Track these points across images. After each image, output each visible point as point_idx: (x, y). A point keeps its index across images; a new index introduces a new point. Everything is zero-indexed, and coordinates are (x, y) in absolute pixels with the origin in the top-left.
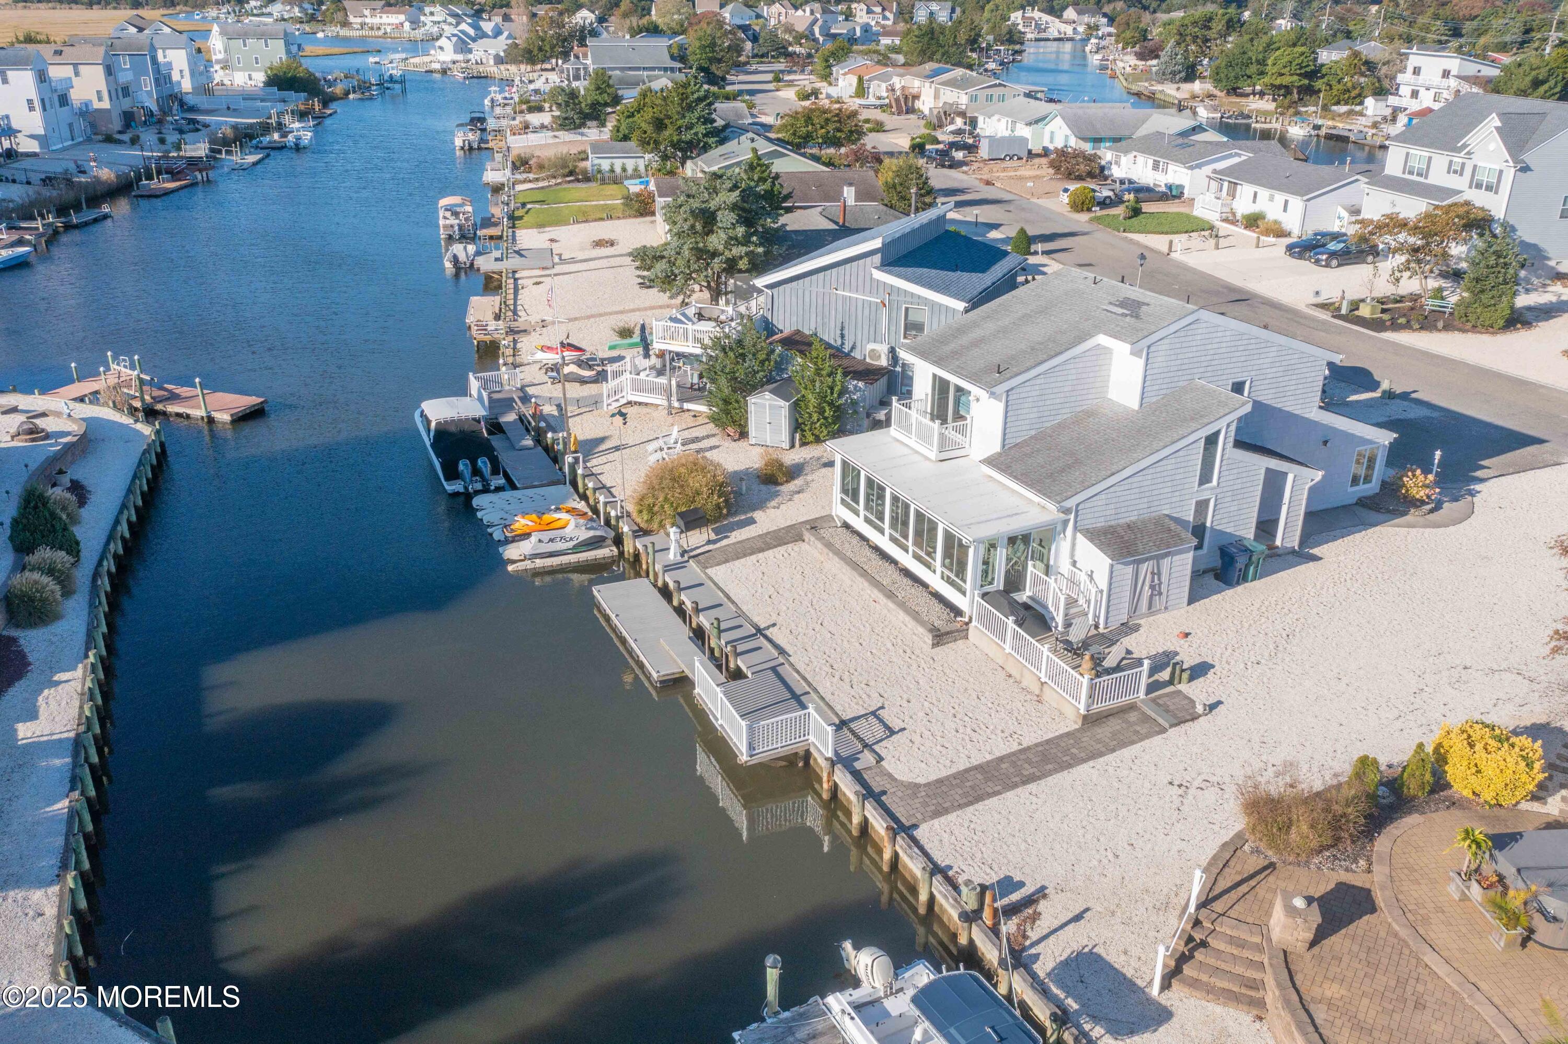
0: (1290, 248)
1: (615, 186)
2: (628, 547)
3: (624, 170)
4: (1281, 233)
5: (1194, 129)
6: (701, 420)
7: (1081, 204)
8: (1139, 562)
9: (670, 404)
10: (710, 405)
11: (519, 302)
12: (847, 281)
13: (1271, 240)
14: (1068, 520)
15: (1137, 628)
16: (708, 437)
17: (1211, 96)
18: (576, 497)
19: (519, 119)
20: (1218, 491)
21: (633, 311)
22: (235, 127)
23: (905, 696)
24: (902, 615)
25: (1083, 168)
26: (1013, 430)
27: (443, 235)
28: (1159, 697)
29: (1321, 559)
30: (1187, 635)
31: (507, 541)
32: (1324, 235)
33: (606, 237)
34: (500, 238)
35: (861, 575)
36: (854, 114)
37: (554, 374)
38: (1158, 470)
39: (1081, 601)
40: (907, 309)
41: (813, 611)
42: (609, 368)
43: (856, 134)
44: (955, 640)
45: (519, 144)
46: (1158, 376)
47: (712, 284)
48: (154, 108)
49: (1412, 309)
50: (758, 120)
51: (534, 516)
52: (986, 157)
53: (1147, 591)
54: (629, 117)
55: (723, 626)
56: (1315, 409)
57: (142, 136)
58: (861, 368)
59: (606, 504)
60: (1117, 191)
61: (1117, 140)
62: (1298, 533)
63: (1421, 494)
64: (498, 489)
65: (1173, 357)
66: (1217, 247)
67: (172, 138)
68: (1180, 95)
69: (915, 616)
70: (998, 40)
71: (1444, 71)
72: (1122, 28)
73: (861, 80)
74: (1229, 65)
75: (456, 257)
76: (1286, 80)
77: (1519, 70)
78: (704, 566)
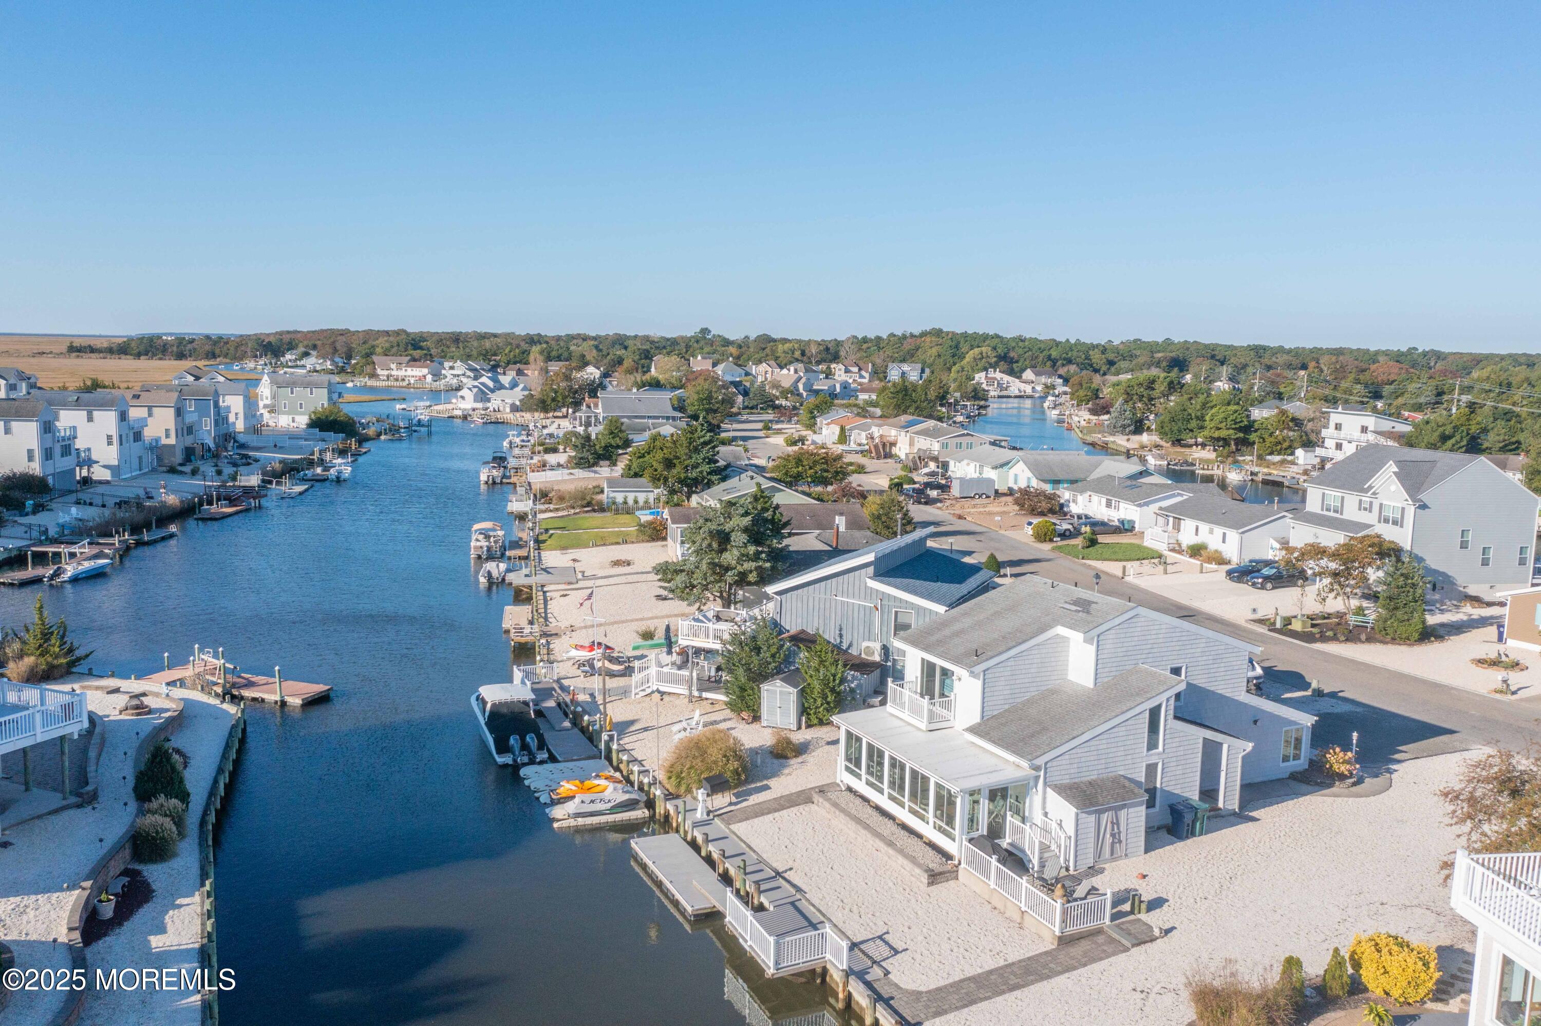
0: (1229, 573)
1: (628, 516)
2: (660, 809)
3: (636, 502)
4: (1221, 561)
5: (1141, 473)
6: (717, 707)
7: (1043, 536)
8: (1100, 812)
9: (691, 693)
10: (727, 694)
11: (549, 611)
12: (845, 589)
13: (1213, 566)
14: (1039, 776)
15: (1102, 871)
16: (725, 720)
17: (1157, 446)
18: (611, 769)
19: (536, 459)
20: (1164, 756)
21: (652, 618)
22: (282, 462)
23: (906, 924)
24: (901, 860)
25: (1044, 505)
26: (990, 704)
27: (473, 554)
28: (1123, 923)
29: (1259, 820)
30: (1144, 877)
31: (554, 803)
32: (1257, 562)
33: (623, 558)
34: (527, 558)
35: (865, 828)
36: (839, 457)
37: (587, 668)
38: (1112, 736)
39: (1053, 847)
40: (896, 613)
41: (824, 858)
42: (636, 664)
43: (841, 474)
44: (948, 880)
45: (539, 479)
46: (1108, 660)
47: (724, 594)
48: (212, 445)
49: (1339, 624)
50: (752, 462)
51: (577, 782)
52: (958, 495)
53: (1108, 839)
54: (640, 457)
55: (748, 870)
56: (1244, 693)
57: (202, 469)
58: (857, 662)
59: (640, 772)
60: (1076, 525)
61: (1073, 482)
62: (1237, 797)
63: (1344, 769)
64: (542, 762)
65: (1120, 645)
66: (1166, 572)
67: (228, 470)
68: (1129, 445)
69: (913, 860)
70: (965, 396)
71: (1363, 427)
72: (1076, 388)
73: (842, 429)
74: (1173, 420)
75: (489, 573)
76: (1223, 433)
77: (1429, 427)
78: (728, 823)
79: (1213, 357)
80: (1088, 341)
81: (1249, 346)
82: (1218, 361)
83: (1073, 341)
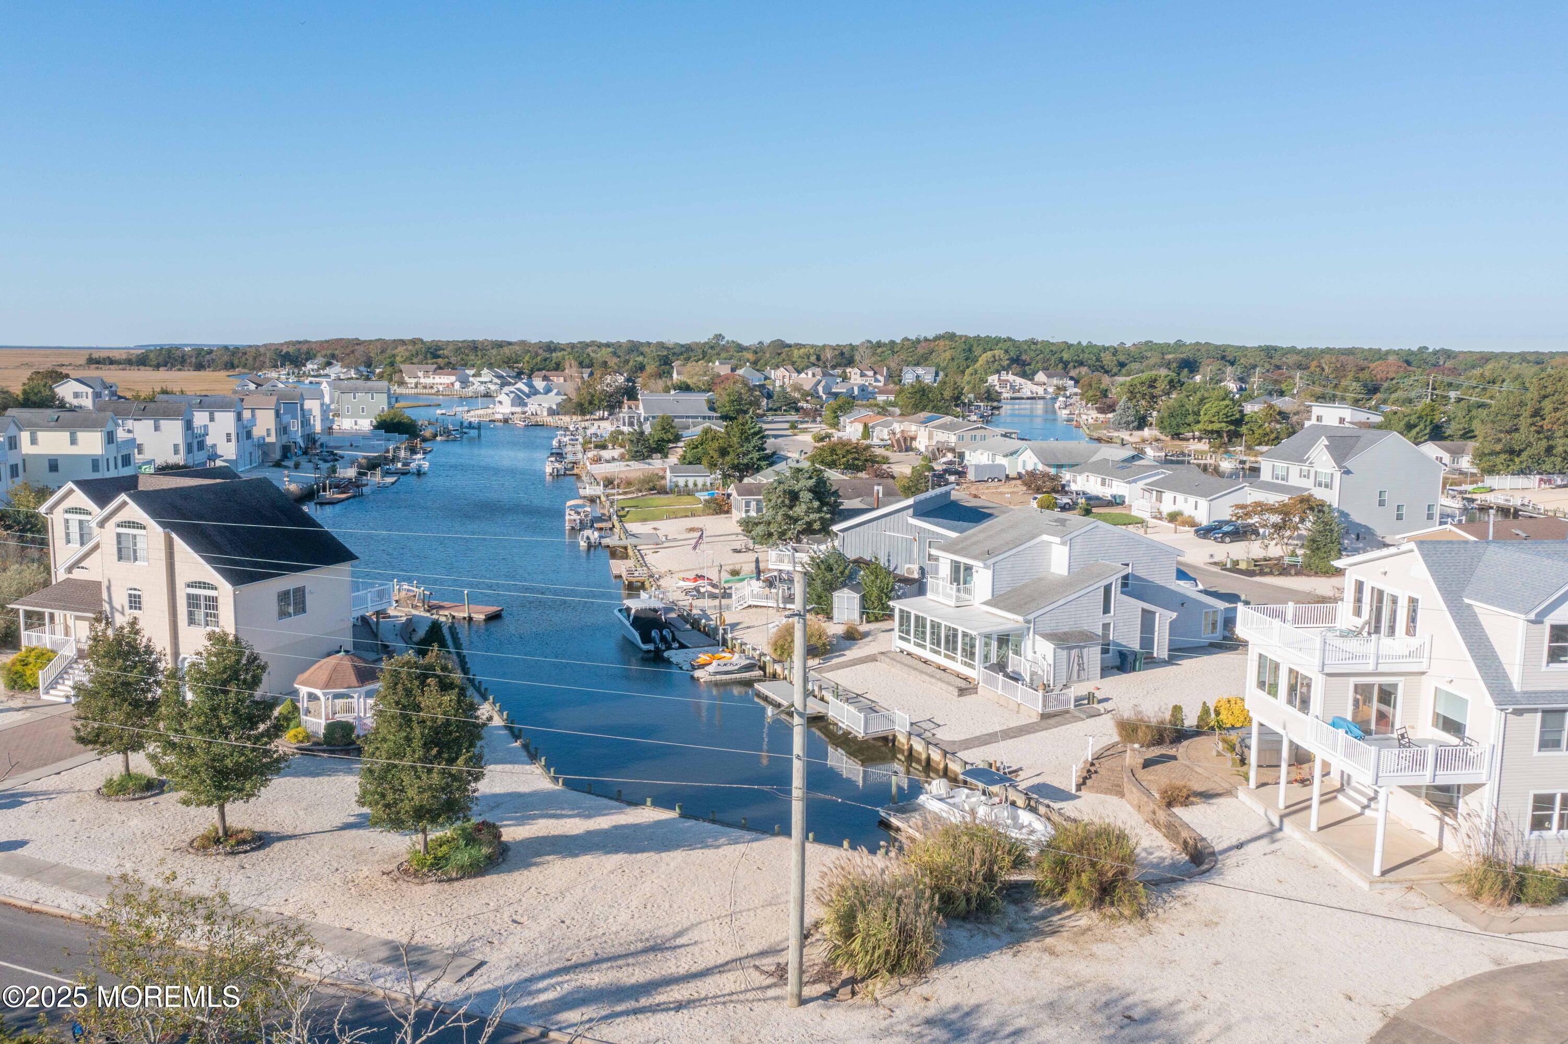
0: (1197, 532)
1: (689, 497)
2: (770, 669)
3: (695, 485)
4: (1192, 524)
5: (1133, 457)
7: (1046, 508)
8: (1070, 648)
9: (778, 605)
11: (647, 562)
12: (892, 526)
13: (1186, 527)
14: (1030, 627)
15: (1070, 686)
17: (1157, 440)
19: (590, 454)
20: (1115, 619)
22: (365, 458)
23: (945, 714)
24: (940, 684)
25: (1048, 485)
26: (998, 586)
27: (568, 526)
29: (1182, 666)
31: (695, 668)
32: (1219, 522)
33: (695, 527)
34: (614, 528)
35: (915, 670)
36: (867, 449)
37: (695, 593)
38: (1079, 602)
39: (1039, 669)
40: (930, 542)
43: (871, 462)
44: (970, 694)
45: (601, 470)
46: (1077, 556)
48: (302, 444)
49: (1275, 564)
51: (708, 656)
52: (973, 479)
53: (1076, 667)
56: (1174, 584)
58: (902, 578)
59: (751, 649)
60: (1074, 500)
61: (1075, 465)
62: (1166, 649)
64: (678, 648)
66: (1146, 533)
67: (325, 465)
68: (1131, 439)
69: (949, 683)
70: (978, 398)
71: (1341, 418)
72: (1085, 389)
73: (866, 426)
74: (1171, 415)
75: (588, 538)
76: (1216, 426)
77: (1396, 417)
78: (820, 673)
79: (1223, 358)
80: (1099, 344)
81: (1260, 347)
82: (1229, 361)
83: (1084, 343)
